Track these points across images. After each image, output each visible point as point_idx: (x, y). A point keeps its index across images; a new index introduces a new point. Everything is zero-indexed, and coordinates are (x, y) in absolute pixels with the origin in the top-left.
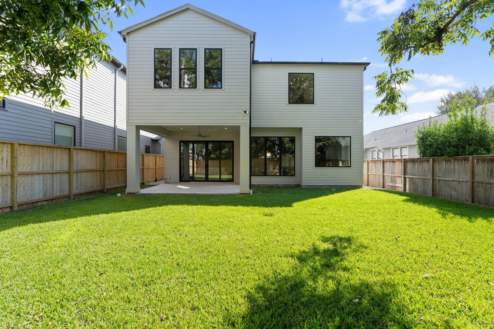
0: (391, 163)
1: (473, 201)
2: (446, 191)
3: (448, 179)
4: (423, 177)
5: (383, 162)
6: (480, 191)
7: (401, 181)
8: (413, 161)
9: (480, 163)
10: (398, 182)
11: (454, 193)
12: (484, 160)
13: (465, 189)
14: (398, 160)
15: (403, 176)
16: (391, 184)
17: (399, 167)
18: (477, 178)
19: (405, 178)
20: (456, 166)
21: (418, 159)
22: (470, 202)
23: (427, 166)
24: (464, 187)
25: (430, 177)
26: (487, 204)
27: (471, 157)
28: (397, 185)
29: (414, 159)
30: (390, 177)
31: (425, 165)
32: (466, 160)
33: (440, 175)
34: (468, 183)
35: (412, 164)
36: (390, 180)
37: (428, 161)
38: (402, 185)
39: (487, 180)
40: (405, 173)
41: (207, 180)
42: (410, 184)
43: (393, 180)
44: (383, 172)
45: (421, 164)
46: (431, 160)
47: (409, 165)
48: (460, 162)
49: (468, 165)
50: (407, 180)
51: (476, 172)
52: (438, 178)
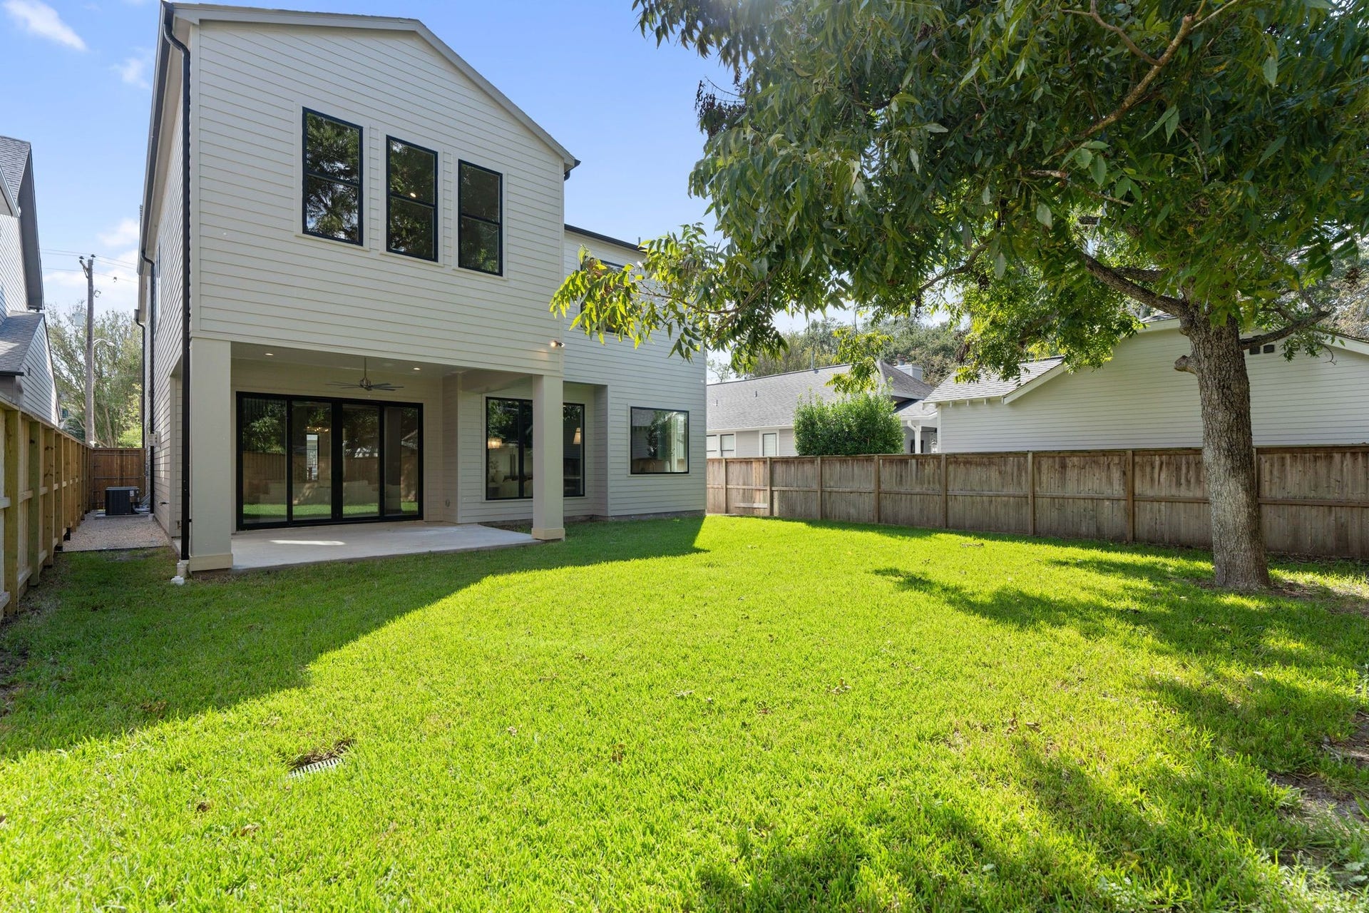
0: (744, 466)
1: (879, 520)
2: (841, 508)
3: (844, 490)
4: (805, 489)
5: (726, 463)
6: (888, 504)
7: (764, 497)
8: (786, 461)
9: (887, 465)
10: (757, 500)
11: (852, 511)
12: (891, 461)
13: (868, 504)
14: (758, 460)
15: (768, 488)
16: (742, 505)
17: (758, 472)
18: (883, 486)
19: (772, 492)
20: (856, 469)
21: (796, 458)
22: (876, 521)
23: (810, 470)
24: (867, 500)
25: (815, 487)
26: (896, 522)
27: (876, 457)
28: (755, 505)
29: (789, 458)
30: (741, 491)
31: (808, 467)
32: (869, 460)
33: (832, 484)
34: (872, 495)
35: (784, 466)
36: (740, 497)
37: (812, 462)
38: (767, 505)
39: (896, 489)
40: (772, 484)
41: (337, 518)
42: (781, 501)
43: (748, 495)
44: (727, 483)
45: (800, 467)
46: (819, 459)
47: (779, 469)
48: (861, 463)
49: (872, 468)
50: (776, 495)
51: (882, 479)
52: (829, 489)
